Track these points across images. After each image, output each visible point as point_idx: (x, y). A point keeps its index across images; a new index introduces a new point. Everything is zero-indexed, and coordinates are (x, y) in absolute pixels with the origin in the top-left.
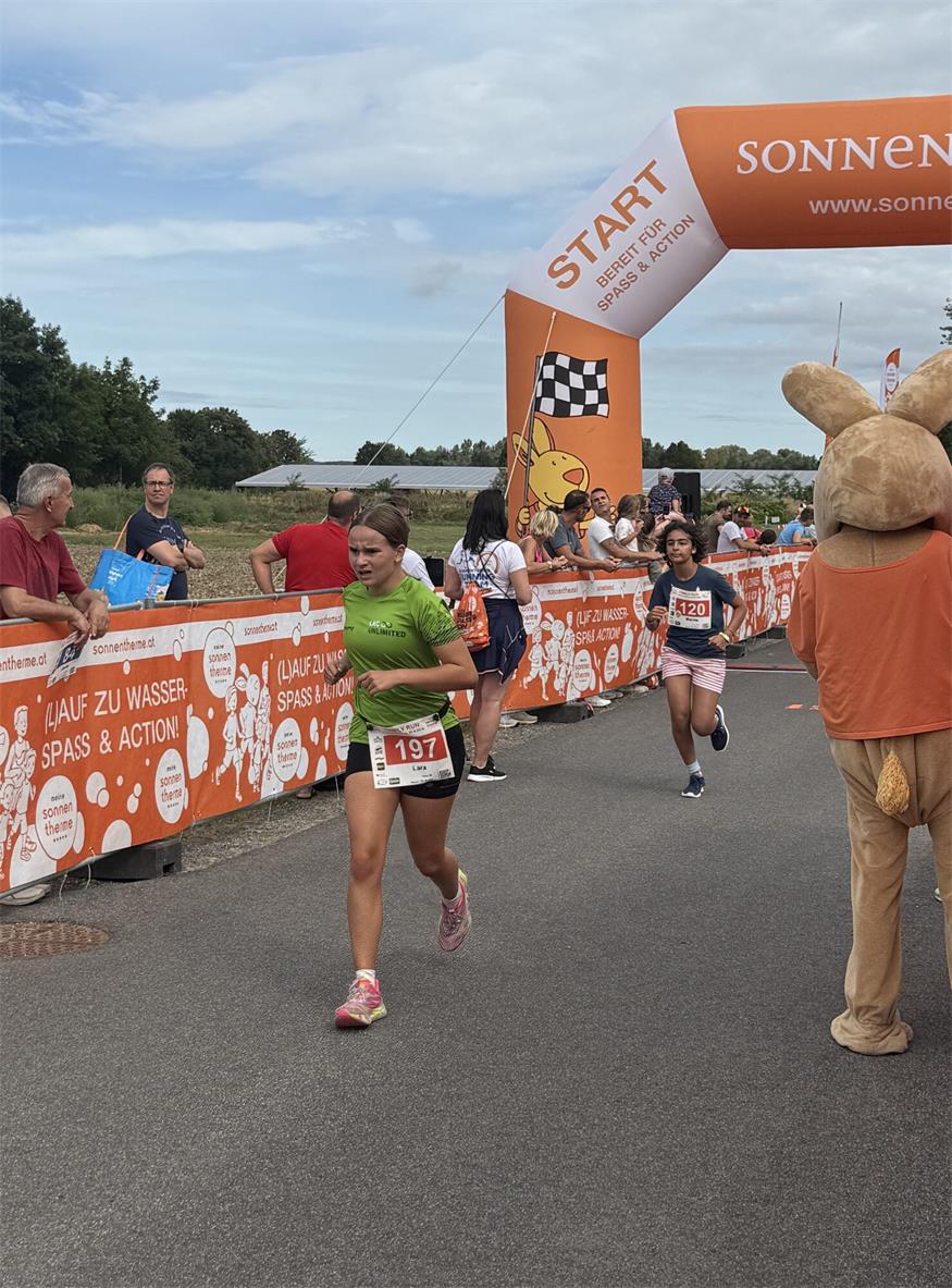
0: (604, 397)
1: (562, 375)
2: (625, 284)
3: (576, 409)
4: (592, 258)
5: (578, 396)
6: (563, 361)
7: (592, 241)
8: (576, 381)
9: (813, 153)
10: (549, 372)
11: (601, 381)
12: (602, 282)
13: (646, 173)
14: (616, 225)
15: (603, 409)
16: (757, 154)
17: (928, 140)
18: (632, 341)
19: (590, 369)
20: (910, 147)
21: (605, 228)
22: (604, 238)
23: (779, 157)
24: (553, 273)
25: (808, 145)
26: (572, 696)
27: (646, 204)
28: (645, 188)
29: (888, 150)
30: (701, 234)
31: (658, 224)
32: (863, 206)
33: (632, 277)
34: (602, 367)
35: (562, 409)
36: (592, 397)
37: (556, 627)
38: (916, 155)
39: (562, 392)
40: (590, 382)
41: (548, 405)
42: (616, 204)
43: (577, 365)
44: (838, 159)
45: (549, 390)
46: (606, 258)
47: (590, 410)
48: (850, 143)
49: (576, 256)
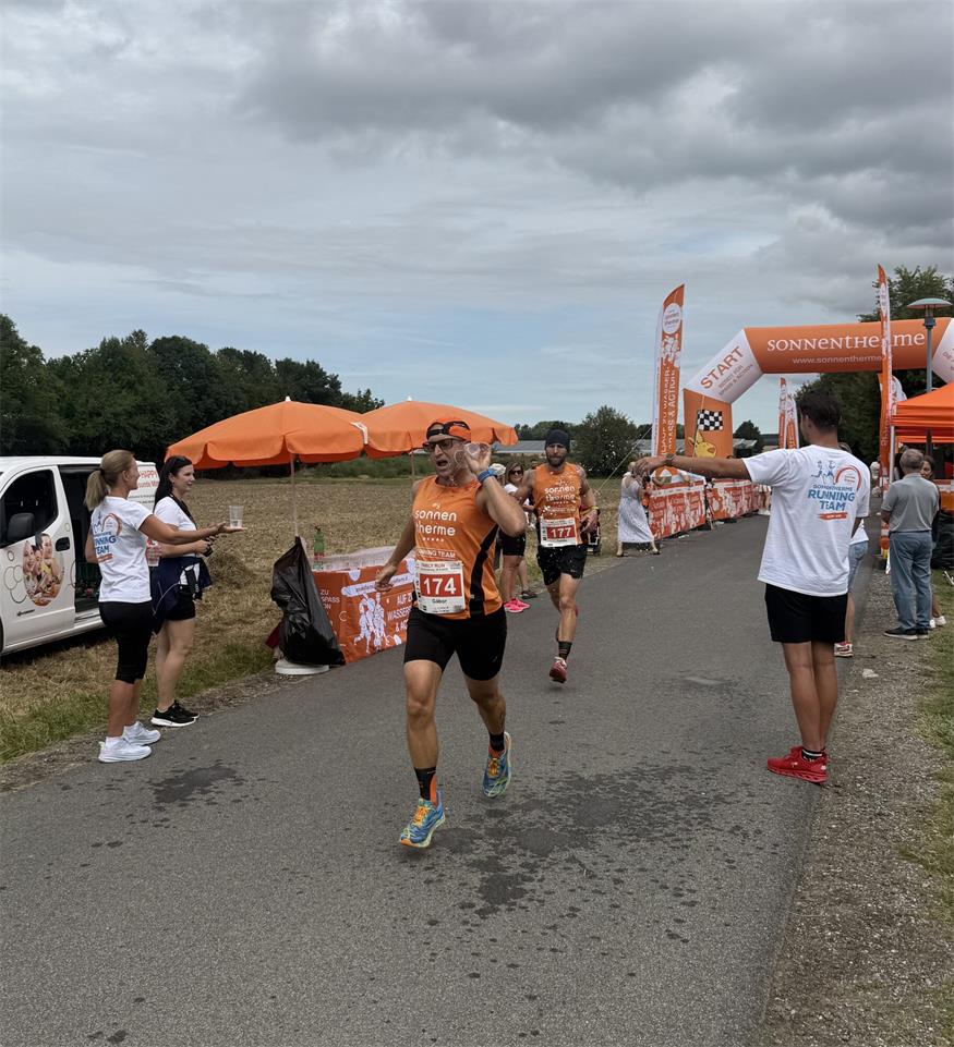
0: (721, 424)
1: (707, 417)
2: (728, 387)
3: (712, 428)
4: (717, 378)
5: (712, 424)
6: (707, 412)
7: (717, 373)
8: (712, 419)
9: (793, 344)
10: (702, 416)
11: (720, 418)
12: (720, 386)
13: (735, 350)
14: (725, 368)
15: (721, 428)
16: (775, 344)
17: (833, 340)
18: (730, 405)
19: (716, 415)
20: (827, 342)
21: (721, 368)
22: (721, 372)
23: (782, 345)
24: (702, 383)
25: (792, 341)
26: (732, 516)
27: (736, 360)
28: (735, 355)
29: (819, 344)
30: (755, 369)
31: (740, 367)
32: (812, 361)
33: (731, 384)
34: (720, 414)
35: (707, 428)
36: (717, 424)
37: (728, 495)
38: (829, 345)
39: (707, 422)
40: (717, 419)
41: (702, 427)
42: (725, 360)
43: (712, 414)
44: (803, 346)
45: (702, 422)
46: (722, 378)
47: (717, 428)
48: (807, 341)
49: (711, 378)
